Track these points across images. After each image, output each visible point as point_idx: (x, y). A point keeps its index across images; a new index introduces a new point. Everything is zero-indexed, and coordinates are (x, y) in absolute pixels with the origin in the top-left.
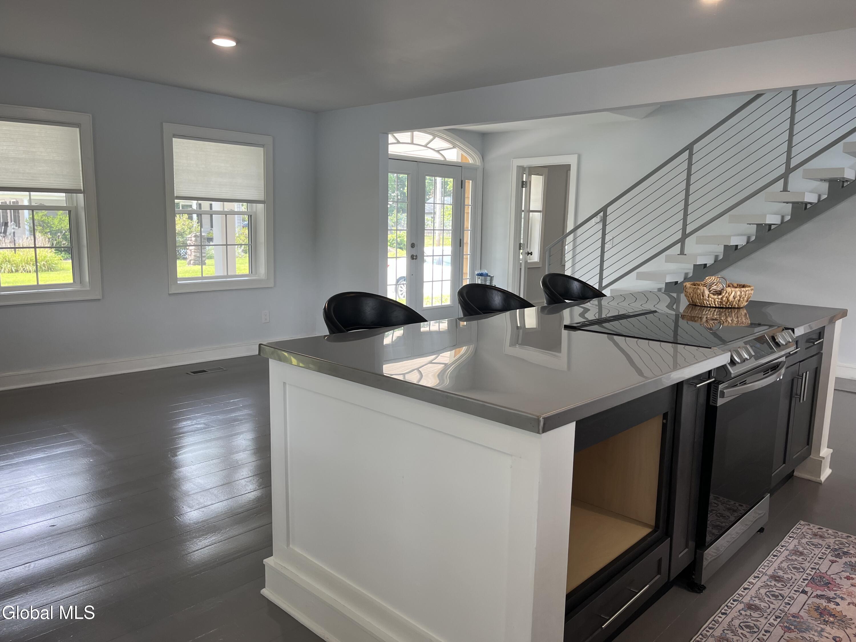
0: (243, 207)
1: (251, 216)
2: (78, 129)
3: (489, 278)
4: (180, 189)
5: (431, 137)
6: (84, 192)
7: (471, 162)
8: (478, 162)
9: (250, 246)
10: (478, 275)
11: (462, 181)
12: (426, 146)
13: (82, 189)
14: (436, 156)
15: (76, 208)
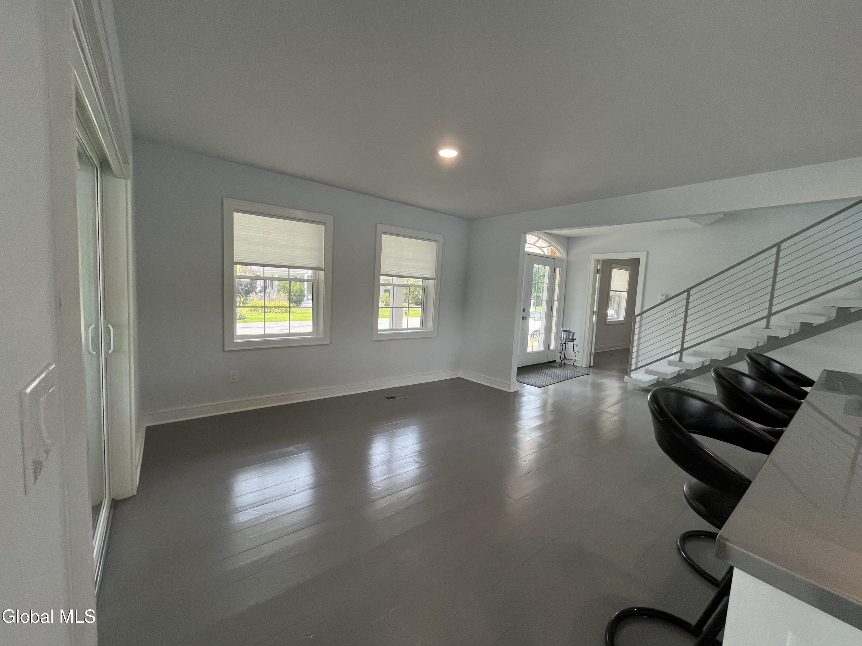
0: (420, 282)
1: (424, 288)
2: (324, 227)
3: (571, 334)
4: (384, 268)
5: (537, 239)
6: (324, 270)
7: (558, 256)
8: (564, 256)
9: (422, 308)
10: (564, 331)
11: (554, 268)
12: (534, 245)
13: (323, 267)
14: (539, 252)
15: (318, 280)
